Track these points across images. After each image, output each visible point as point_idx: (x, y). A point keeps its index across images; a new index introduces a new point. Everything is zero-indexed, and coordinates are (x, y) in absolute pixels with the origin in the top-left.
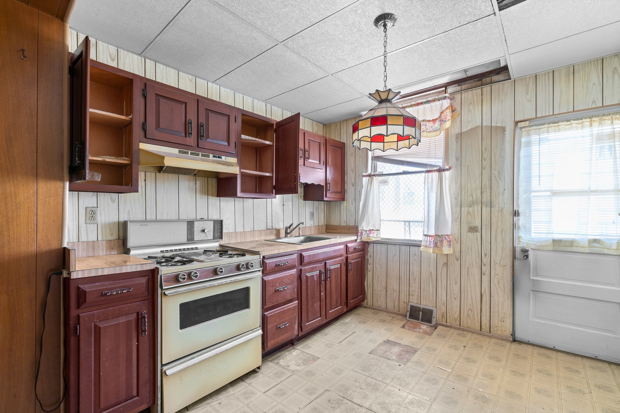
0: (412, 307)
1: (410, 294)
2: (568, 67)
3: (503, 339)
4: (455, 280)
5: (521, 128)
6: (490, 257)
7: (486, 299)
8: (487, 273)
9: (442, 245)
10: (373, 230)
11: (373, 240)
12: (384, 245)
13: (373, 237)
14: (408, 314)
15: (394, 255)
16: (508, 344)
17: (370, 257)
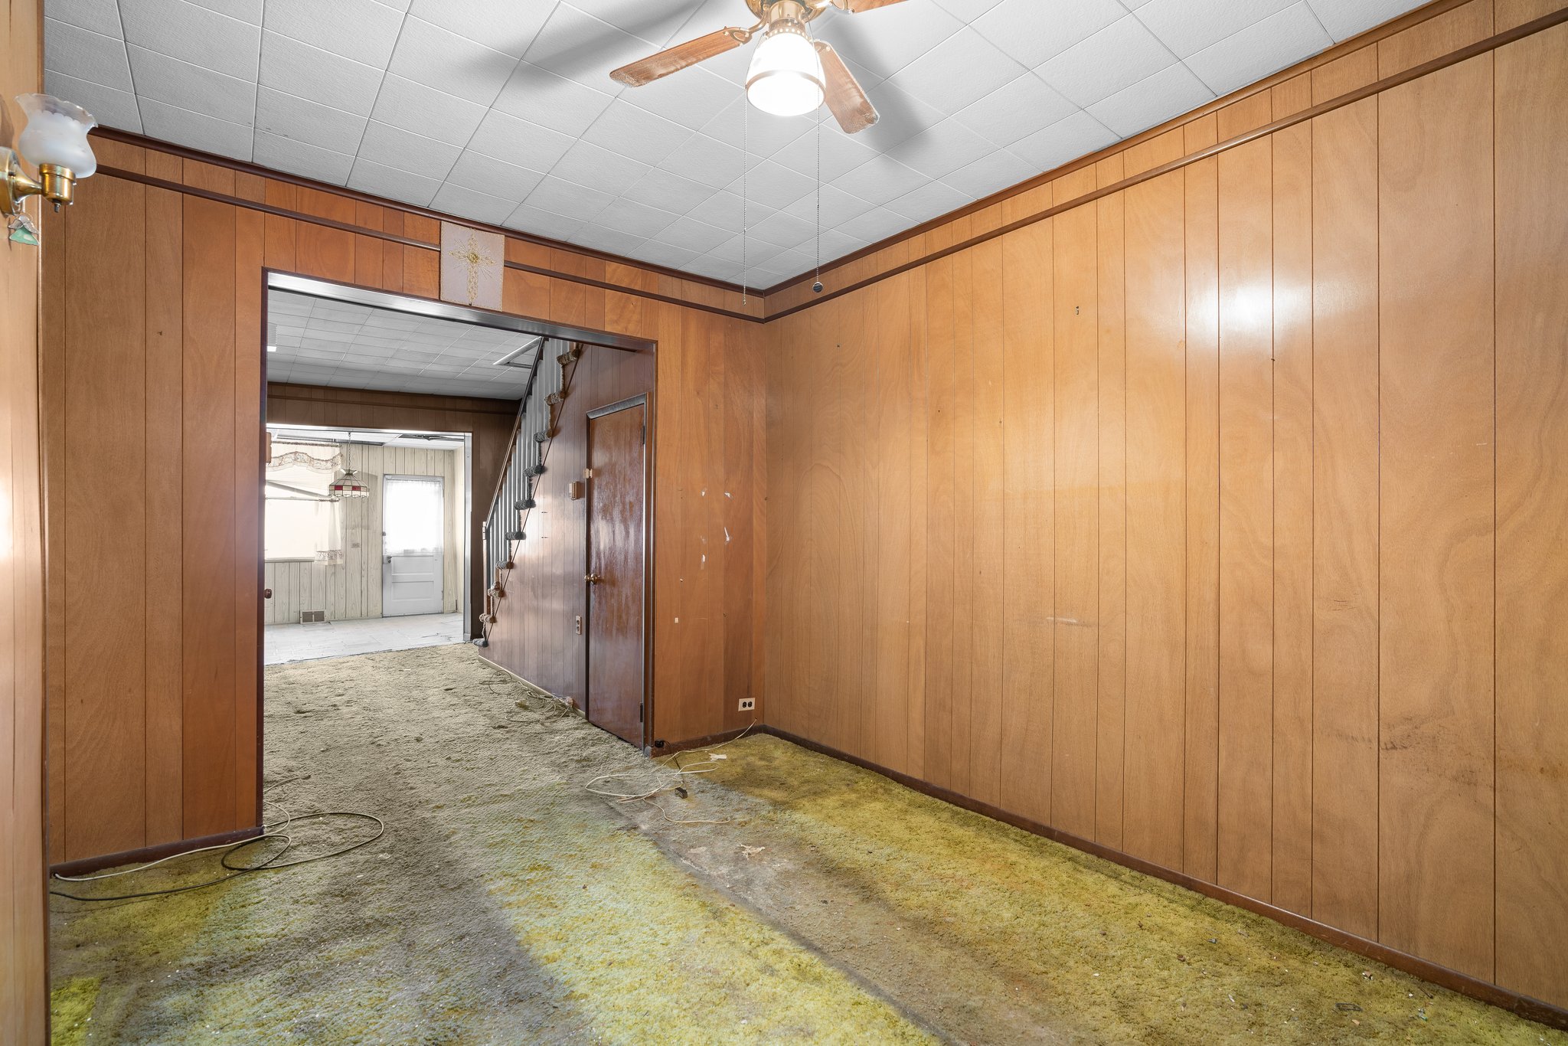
0: (304, 613)
2: (412, 448)
3: (377, 618)
4: (342, 585)
5: (387, 479)
6: (367, 564)
9: (335, 558)
14: (301, 619)
16: (380, 619)
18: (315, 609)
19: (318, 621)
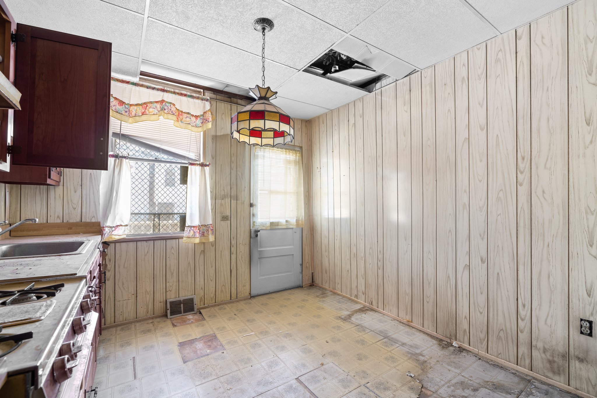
0: (172, 303)
1: (167, 290)
3: (245, 299)
4: (211, 264)
6: (236, 239)
7: (234, 273)
8: (235, 252)
9: (208, 234)
10: (121, 225)
11: (115, 238)
12: (131, 243)
13: (117, 235)
14: (169, 312)
15: (146, 253)
17: (110, 260)
18: (184, 295)
19: (186, 312)
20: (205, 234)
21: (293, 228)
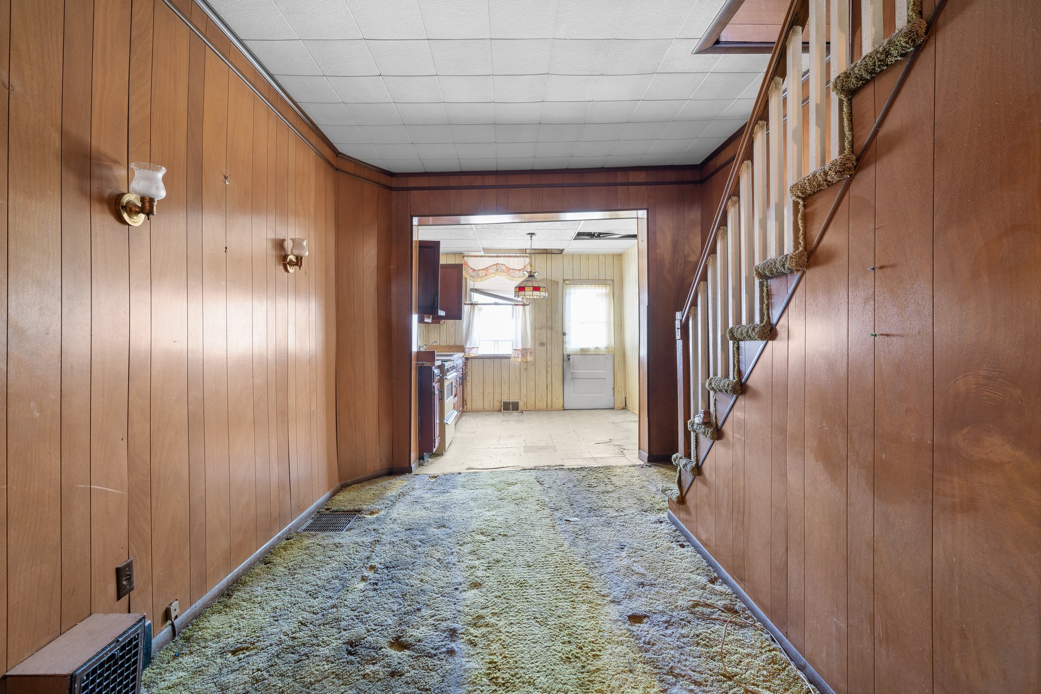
1: (502, 394)
3: (559, 410)
4: (532, 379)
5: (566, 284)
6: (551, 361)
7: (549, 388)
8: (550, 371)
9: (527, 355)
10: (475, 347)
12: (481, 359)
13: (473, 353)
14: (502, 407)
16: (562, 411)
17: (468, 369)
18: (513, 399)
19: (514, 410)
20: (525, 355)
21: (605, 354)
